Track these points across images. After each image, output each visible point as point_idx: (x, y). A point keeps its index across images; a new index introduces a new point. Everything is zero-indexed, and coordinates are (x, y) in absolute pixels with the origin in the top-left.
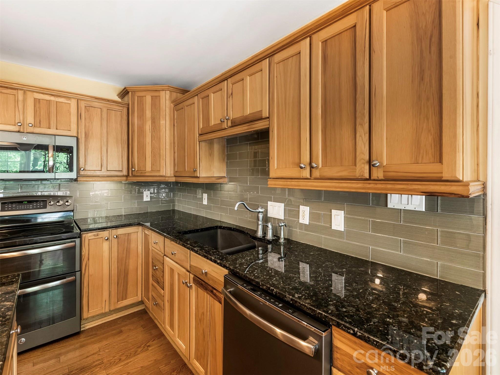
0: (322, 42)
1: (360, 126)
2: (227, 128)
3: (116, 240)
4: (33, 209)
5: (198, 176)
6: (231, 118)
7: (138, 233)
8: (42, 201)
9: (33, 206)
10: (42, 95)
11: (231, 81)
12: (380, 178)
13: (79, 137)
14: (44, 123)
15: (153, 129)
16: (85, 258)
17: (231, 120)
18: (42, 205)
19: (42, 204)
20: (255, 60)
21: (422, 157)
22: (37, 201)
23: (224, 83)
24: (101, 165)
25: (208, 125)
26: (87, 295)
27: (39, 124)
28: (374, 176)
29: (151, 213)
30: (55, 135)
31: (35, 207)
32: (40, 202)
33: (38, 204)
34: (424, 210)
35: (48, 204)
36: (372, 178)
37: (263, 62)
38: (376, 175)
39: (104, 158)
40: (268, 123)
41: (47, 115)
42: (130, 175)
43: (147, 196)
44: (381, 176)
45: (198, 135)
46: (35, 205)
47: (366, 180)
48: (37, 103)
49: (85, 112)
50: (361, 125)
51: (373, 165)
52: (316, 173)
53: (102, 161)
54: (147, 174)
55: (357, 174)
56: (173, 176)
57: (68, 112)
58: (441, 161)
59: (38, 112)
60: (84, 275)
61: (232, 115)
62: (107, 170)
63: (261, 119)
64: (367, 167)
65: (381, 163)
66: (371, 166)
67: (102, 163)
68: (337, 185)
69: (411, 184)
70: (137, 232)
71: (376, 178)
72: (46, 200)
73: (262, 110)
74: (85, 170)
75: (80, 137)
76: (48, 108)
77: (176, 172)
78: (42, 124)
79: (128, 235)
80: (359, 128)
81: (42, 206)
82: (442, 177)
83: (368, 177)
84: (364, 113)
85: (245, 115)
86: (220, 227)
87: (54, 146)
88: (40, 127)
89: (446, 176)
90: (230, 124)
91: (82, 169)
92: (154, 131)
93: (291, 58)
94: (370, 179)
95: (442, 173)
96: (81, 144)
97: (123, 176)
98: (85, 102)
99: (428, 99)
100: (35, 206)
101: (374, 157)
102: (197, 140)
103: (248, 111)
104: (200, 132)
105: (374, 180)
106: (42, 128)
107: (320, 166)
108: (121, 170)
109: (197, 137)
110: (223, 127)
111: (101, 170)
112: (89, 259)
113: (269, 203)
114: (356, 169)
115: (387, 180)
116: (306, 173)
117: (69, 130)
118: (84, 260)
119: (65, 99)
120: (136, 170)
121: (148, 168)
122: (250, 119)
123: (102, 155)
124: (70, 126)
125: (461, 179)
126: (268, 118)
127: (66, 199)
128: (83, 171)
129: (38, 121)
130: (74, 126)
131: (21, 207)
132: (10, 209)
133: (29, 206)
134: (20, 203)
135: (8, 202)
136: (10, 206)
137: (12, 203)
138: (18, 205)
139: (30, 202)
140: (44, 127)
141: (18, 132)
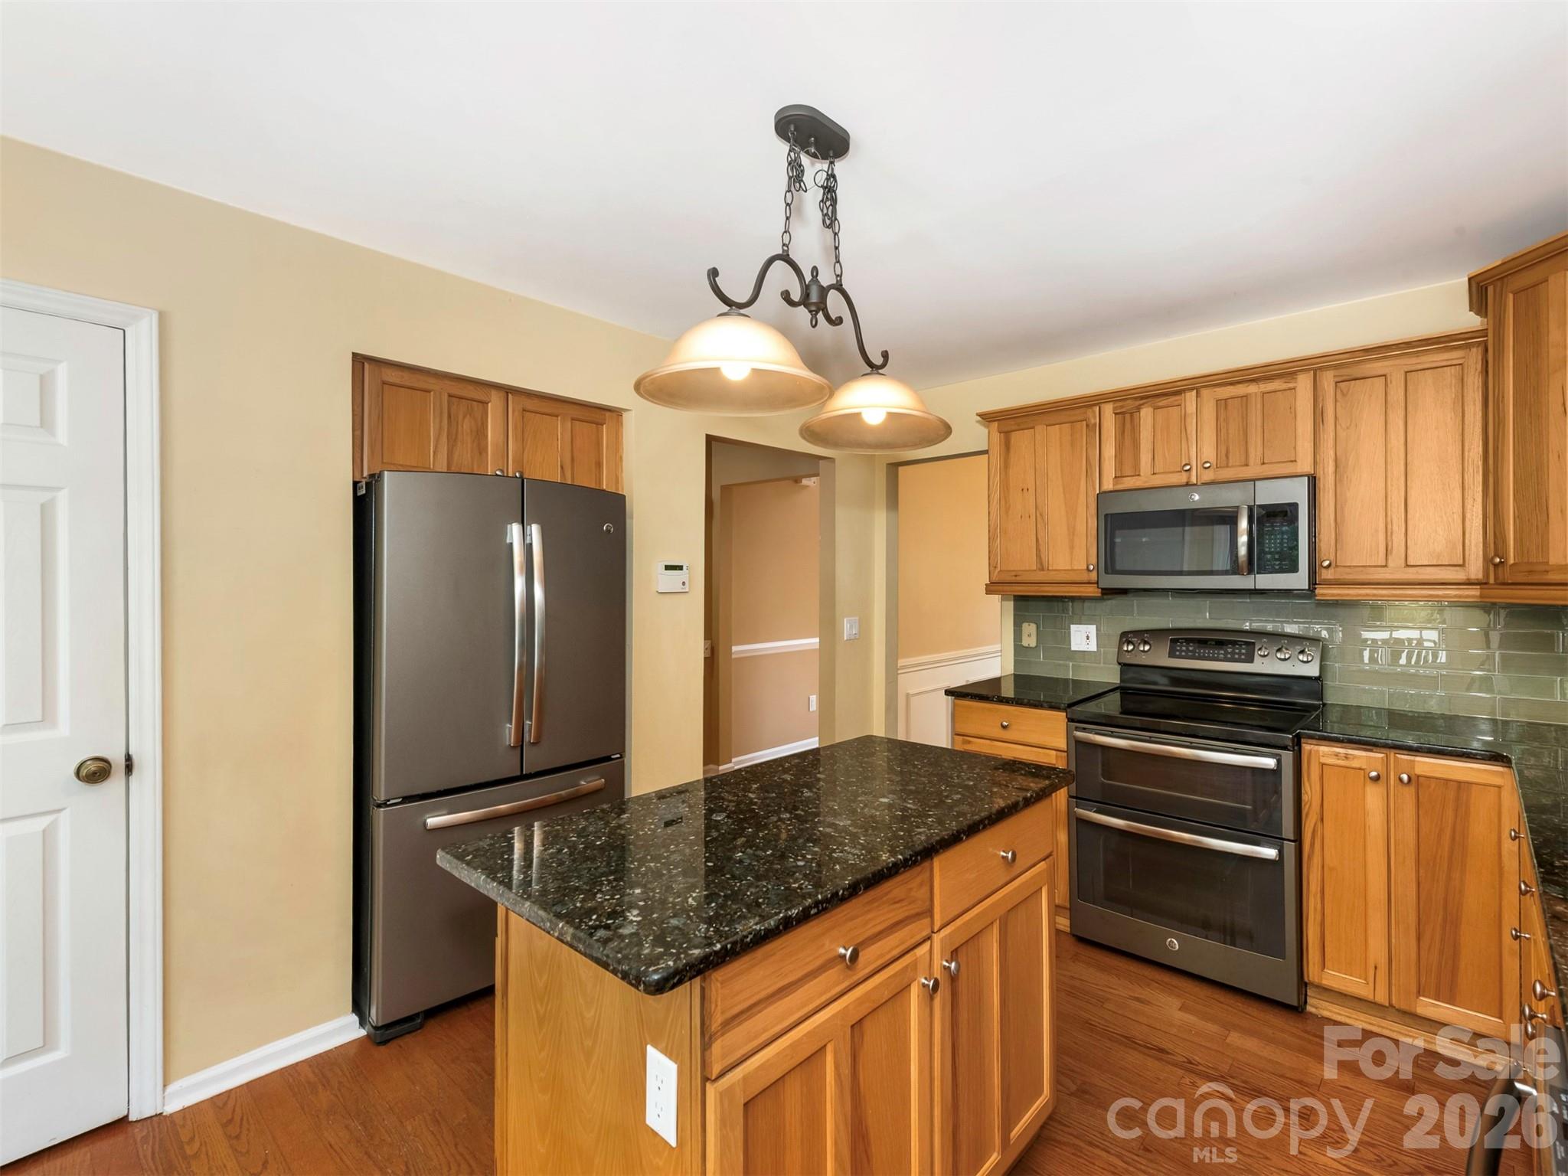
3: (1410, 791)
4: (1226, 660)
8: (1246, 643)
9: (1226, 653)
10: (1232, 387)
13: (1320, 474)
14: (1236, 457)
16: (1311, 812)
18: (1243, 654)
19: (1243, 651)
22: (1234, 643)
24: (1387, 551)
26: (1319, 917)
27: (1224, 458)
30: (1254, 480)
31: (1229, 656)
32: (1241, 645)
33: (1237, 651)
35: (1256, 653)
39: (1394, 528)
41: (1241, 432)
42: (1492, 580)
46: (1230, 650)
48: (1222, 411)
49: (1336, 401)
53: (1389, 538)
54: (1554, 576)
57: (1291, 412)
59: (1224, 431)
60: (1310, 857)
62: (1407, 566)
67: (1390, 544)
72: (1254, 643)
74: (1337, 566)
75: (1322, 472)
76: (1245, 416)
78: (1230, 457)
79: (1461, 787)
81: (1243, 657)
87: (1251, 509)
88: (1227, 466)
91: (1326, 563)
96: (1324, 492)
97: (1469, 583)
98: (1337, 372)
100: (1229, 653)
106: (1233, 466)
108: (1461, 562)
111: (1386, 566)
112: (1322, 820)
117: (1292, 461)
118: (1310, 816)
119: (1283, 380)
120: (1514, 563)
121: (1559, 554)
123: (1389, 519)
124: (1295, 448)
127: (1301, 644)
128: (1331, 570)
129: (1224, 452)
130: (1305, 447)
131: (1204, 652)
132: (1183, 654)
133: (1218, 654)
134: (1203, 642)
135: (1182, 639)
136: (1184, 648)
137: (1188, 641)
138: (1199, 647)
139: (1220, 644)
140: (1237, 464)
141: (1187, 484)
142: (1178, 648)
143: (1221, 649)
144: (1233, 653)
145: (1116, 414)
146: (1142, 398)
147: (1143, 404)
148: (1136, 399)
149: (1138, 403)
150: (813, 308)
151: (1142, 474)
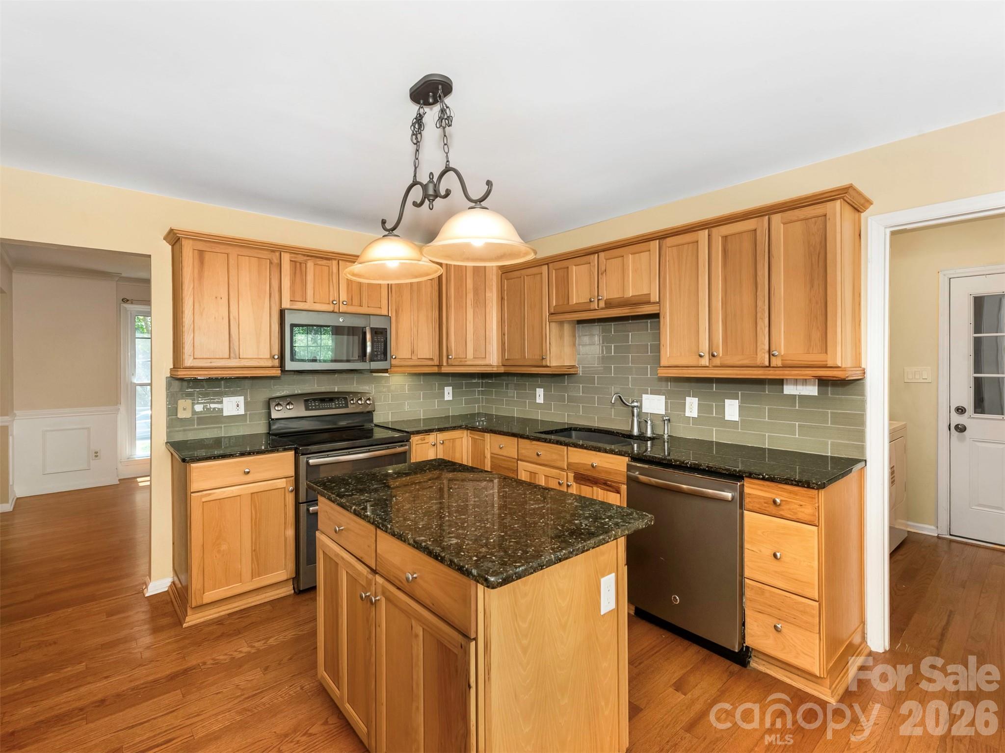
0: (722, 237)
1: (760, 320)
2: (597, 308)
3: (442, 446)
5: (549, 365)
6: (605, 299)
7: (462, 440)
8: (343, 398)
9: (335, 404)
11: (605, 256)
12: (779, 366)
14: (356, 301)
15: (476, 303)
17: (605, 301)
18: (344, 404)
19: (343, 402)
20: (640, 239)
21: (813, 350)
22: (338, 398)
23: (594, 257)
24: (412, 352)
25: (565, 303)
27: (351, 301)
28: (773, 364)
29: (453, 416)
30: (369, 315)
31: (337, 406)
32: (341, 400)
34: (817, 395)
35: (349, 403)
36: (771, 366)
37: (652, 243)
38: (775, 363)
40: (658, 308)
41: (358, 289)
42: (445, 364)
43: (449, 393)
44: (779, 364)
45: (548, 314)
46: (337, 402)
47: (767, 367)
50: (762, 319)
51: (773, 355)
52: (717, 361)
53: (413, 347)
54: (469, 363)
55: (758, 362)
56: (501, 365)
58: (826, 353)
61: (606, 295)
62: (418, 358)
63: (649, 303)
64: (767, 356)
65: (780, 352)
66: (771, 356)
67: (413, 349)
68: (739, 372)
69: (804, 370)
70: (462, 438)
71: (776, 366)
72: (346, 398)
73: (650, 294)
75: (391, 315)
77: (506, 360)
78: (353, 301)
79: (453, 441)
80: (759, 322)
81: (344, 405)
82: (827, 364)
83: (768, 365)
84: (764, 309)
85: (625, 296)
86: (576, 429)
87: (372, 329)
88: (352, 305)
89: (830, 364)
90: (604, 305)
91: (394, 357)
92: (478, 306)
93: (686, 245)
94: (769, 366)
95: (827, 361)
96: (392, 324)
97: (434, 365)
99: (817, 303)
101: (773, 348)
102: (547, 320)
103: (630, 293)
104: (552, 311)
105: (773, 367)
106: (354, 306)
107: (721, 355)
108: (432, 358)
109: (547, 317)
110: (592, 307)
111: (411, 358)
113: (644, 396)
114: (757, 358)
115: (784, 367)
116: (705, 361)
117: (380, 307)
120: (453, 357)
121: (470, 354)
122: (634, 302)
124: (380, 301)
125: (840, 365)
126: (659, 303)
127: (366, 396)
128: (396, 360)
129: (350, 297)
130: (384, 302)
131: (325, 406)
132: (314, 407)
133: (332, 405)
134: (323, 400)
135: (310, 399)
136: (313, 404)
137: (314, 400)
138: (321, 403)
139: (331, 400)
140: (357, 304)
141: (333, 312)
142: (310, 405)
143: (333, 402)
144: (339, 404)
145: (291, 261)
146: (308, 256)
147: (309, 260)
148: (304, 255)
149: (306, 258)
150: (431, 198)
151: (308, 301)
